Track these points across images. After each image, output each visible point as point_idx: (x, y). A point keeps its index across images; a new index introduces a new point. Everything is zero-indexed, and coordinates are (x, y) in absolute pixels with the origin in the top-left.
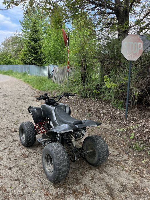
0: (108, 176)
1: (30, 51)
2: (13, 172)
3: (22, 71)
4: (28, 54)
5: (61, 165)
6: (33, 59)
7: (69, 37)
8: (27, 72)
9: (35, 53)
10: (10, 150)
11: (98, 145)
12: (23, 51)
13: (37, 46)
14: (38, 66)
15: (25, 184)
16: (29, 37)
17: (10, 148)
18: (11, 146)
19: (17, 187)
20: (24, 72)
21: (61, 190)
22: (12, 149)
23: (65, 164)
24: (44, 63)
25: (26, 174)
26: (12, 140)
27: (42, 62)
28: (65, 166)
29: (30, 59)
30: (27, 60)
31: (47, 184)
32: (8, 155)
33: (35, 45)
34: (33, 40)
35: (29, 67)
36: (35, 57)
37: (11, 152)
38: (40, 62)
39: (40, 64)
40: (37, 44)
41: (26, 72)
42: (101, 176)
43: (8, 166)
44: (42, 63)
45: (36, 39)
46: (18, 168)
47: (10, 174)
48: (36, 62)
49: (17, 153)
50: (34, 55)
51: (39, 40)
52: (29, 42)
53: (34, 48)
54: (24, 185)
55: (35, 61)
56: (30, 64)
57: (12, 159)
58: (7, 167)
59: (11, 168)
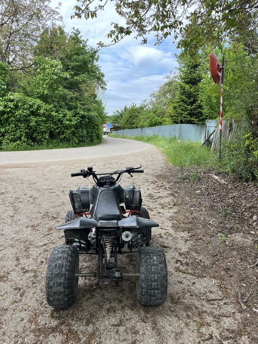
1: (183, 101)
2: (23, 277)
3: (170, 135)
4: (180, 106)
5: (52, 281)
6: (187, 114)
7: (223, 65)
8: (177, 136)
9: (192, 103)
10: (48, 249)
12: (173, 103)
13: (195, 92)
14: (197, 124)
15: (21, 297)
16: (184, 79)
17: (51, 245)
18: (54, 243)
19: (9, 298)
20: (173, 136)
22: (51, 247)
23: (59, 281)
24: (206, 119)
27: (204, 117)
28: (60, 284)
29: (182, 114)
30: (177, 117)
31: (45, 307)
32: (40, 253)
33: (192, 90)
34: (188, 83)
35: (180, 129)
36: (191, 110)
37: (46, 251)
38: (201, 118)
39: (200, 120)
40: (196, 88)
41: (175, 136)
43: (26, 268)
44: (204, 120)
45: (195, 79)
46: (33, 274)
47: (19, 279)
48: (192, 119)
50: (189, 107)
51: (199, 81)
52: (182, 87)
53: (189, 95)
54: (19, 298)
55: (191, 117)
56: (182, 122)
57: (39, 260)
58: (24, 269)
59: (26, 272)
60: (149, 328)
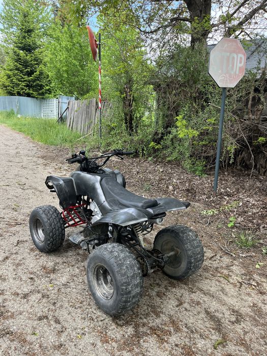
0: (206, 295)
1: (17, 69)
2: (31, 303)
3: (5, 108)
4: (14, 75)
6: (25, 86)
7: (100, 42)
8: (15, 110)
9: (30, 74)
10: (17, 262)
11: (187, 243)
12: (5, 70)
13: (31, 61)
14: (37, 98)
15: (59, 323)
16: (16, 43)
17: (14, 256)
18: (16, 253)
19: (46, 332)
20: (8, 110)
21: (130, 330)
22: (19, 258)
23: (136, 283)
24: (46, 93)
25: (58, 305)
26: (16, 242)
27: (43, 90)
28: (137, 286)
29: (18, 85)
30: (13, 88)
31: (101, 321)
32: (14, 270)
33: (28, 57)
34: (23, 49)
35: (19, 101)
36: (29, 82)
37: (18, 265)
38: (40, 92)
39: (39, 94)
40: (31, 56)
41: (12, 110)
42: (195, 297)
43: (19, 292)
44: (43, 94)
45: (29, 46)
46: (40, 295)
47: (27, 307)
48: (31, 92)
49: (32, 265)
50: (26, 78)
51: (34, 49)
52: (15, 52)
53: (26, 64)
54: (59, 327)
55: (29, 89)
56: (19, 94)
57: (24, 278)
58: (18, 294)
59: (25, 296)
60: (202, 296)
